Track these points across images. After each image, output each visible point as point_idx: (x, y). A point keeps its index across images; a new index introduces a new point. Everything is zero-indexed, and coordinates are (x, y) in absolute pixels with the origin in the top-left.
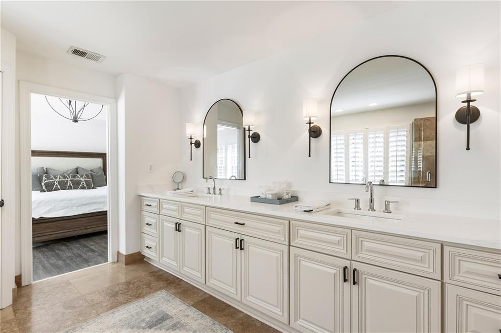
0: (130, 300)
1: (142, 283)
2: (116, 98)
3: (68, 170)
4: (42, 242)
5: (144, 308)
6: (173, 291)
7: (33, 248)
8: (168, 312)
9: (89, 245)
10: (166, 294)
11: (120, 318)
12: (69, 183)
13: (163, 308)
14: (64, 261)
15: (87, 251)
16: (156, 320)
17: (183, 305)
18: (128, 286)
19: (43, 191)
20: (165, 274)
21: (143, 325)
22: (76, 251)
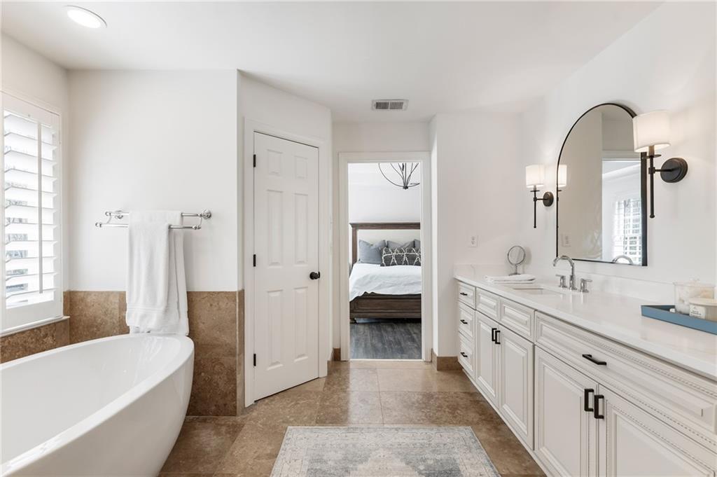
0: (422, 421)
1: (447, 404)
2: (430, 151)
3: (406, 244)
4: (376, 319)
5: (433, 443)
6: (483, 435)
7: (351, 323)
8: (460, 467)
9: (412, 333)
10: (470, 435)
11: (401, 440)
12: (405, 258)
13: (457, 457)
14: (384, 344)
15: (409, 339)
16: (441, 470)
17: (489, 468)
18: (429, 401)
19: (382, 265)
20: (482, 403)
21: (422, 467)
22: (398, 336)
